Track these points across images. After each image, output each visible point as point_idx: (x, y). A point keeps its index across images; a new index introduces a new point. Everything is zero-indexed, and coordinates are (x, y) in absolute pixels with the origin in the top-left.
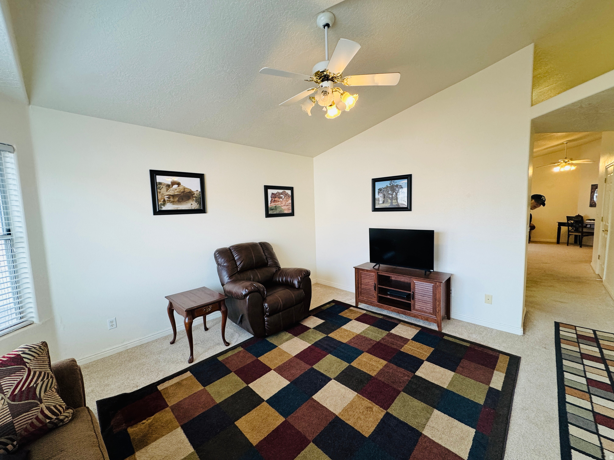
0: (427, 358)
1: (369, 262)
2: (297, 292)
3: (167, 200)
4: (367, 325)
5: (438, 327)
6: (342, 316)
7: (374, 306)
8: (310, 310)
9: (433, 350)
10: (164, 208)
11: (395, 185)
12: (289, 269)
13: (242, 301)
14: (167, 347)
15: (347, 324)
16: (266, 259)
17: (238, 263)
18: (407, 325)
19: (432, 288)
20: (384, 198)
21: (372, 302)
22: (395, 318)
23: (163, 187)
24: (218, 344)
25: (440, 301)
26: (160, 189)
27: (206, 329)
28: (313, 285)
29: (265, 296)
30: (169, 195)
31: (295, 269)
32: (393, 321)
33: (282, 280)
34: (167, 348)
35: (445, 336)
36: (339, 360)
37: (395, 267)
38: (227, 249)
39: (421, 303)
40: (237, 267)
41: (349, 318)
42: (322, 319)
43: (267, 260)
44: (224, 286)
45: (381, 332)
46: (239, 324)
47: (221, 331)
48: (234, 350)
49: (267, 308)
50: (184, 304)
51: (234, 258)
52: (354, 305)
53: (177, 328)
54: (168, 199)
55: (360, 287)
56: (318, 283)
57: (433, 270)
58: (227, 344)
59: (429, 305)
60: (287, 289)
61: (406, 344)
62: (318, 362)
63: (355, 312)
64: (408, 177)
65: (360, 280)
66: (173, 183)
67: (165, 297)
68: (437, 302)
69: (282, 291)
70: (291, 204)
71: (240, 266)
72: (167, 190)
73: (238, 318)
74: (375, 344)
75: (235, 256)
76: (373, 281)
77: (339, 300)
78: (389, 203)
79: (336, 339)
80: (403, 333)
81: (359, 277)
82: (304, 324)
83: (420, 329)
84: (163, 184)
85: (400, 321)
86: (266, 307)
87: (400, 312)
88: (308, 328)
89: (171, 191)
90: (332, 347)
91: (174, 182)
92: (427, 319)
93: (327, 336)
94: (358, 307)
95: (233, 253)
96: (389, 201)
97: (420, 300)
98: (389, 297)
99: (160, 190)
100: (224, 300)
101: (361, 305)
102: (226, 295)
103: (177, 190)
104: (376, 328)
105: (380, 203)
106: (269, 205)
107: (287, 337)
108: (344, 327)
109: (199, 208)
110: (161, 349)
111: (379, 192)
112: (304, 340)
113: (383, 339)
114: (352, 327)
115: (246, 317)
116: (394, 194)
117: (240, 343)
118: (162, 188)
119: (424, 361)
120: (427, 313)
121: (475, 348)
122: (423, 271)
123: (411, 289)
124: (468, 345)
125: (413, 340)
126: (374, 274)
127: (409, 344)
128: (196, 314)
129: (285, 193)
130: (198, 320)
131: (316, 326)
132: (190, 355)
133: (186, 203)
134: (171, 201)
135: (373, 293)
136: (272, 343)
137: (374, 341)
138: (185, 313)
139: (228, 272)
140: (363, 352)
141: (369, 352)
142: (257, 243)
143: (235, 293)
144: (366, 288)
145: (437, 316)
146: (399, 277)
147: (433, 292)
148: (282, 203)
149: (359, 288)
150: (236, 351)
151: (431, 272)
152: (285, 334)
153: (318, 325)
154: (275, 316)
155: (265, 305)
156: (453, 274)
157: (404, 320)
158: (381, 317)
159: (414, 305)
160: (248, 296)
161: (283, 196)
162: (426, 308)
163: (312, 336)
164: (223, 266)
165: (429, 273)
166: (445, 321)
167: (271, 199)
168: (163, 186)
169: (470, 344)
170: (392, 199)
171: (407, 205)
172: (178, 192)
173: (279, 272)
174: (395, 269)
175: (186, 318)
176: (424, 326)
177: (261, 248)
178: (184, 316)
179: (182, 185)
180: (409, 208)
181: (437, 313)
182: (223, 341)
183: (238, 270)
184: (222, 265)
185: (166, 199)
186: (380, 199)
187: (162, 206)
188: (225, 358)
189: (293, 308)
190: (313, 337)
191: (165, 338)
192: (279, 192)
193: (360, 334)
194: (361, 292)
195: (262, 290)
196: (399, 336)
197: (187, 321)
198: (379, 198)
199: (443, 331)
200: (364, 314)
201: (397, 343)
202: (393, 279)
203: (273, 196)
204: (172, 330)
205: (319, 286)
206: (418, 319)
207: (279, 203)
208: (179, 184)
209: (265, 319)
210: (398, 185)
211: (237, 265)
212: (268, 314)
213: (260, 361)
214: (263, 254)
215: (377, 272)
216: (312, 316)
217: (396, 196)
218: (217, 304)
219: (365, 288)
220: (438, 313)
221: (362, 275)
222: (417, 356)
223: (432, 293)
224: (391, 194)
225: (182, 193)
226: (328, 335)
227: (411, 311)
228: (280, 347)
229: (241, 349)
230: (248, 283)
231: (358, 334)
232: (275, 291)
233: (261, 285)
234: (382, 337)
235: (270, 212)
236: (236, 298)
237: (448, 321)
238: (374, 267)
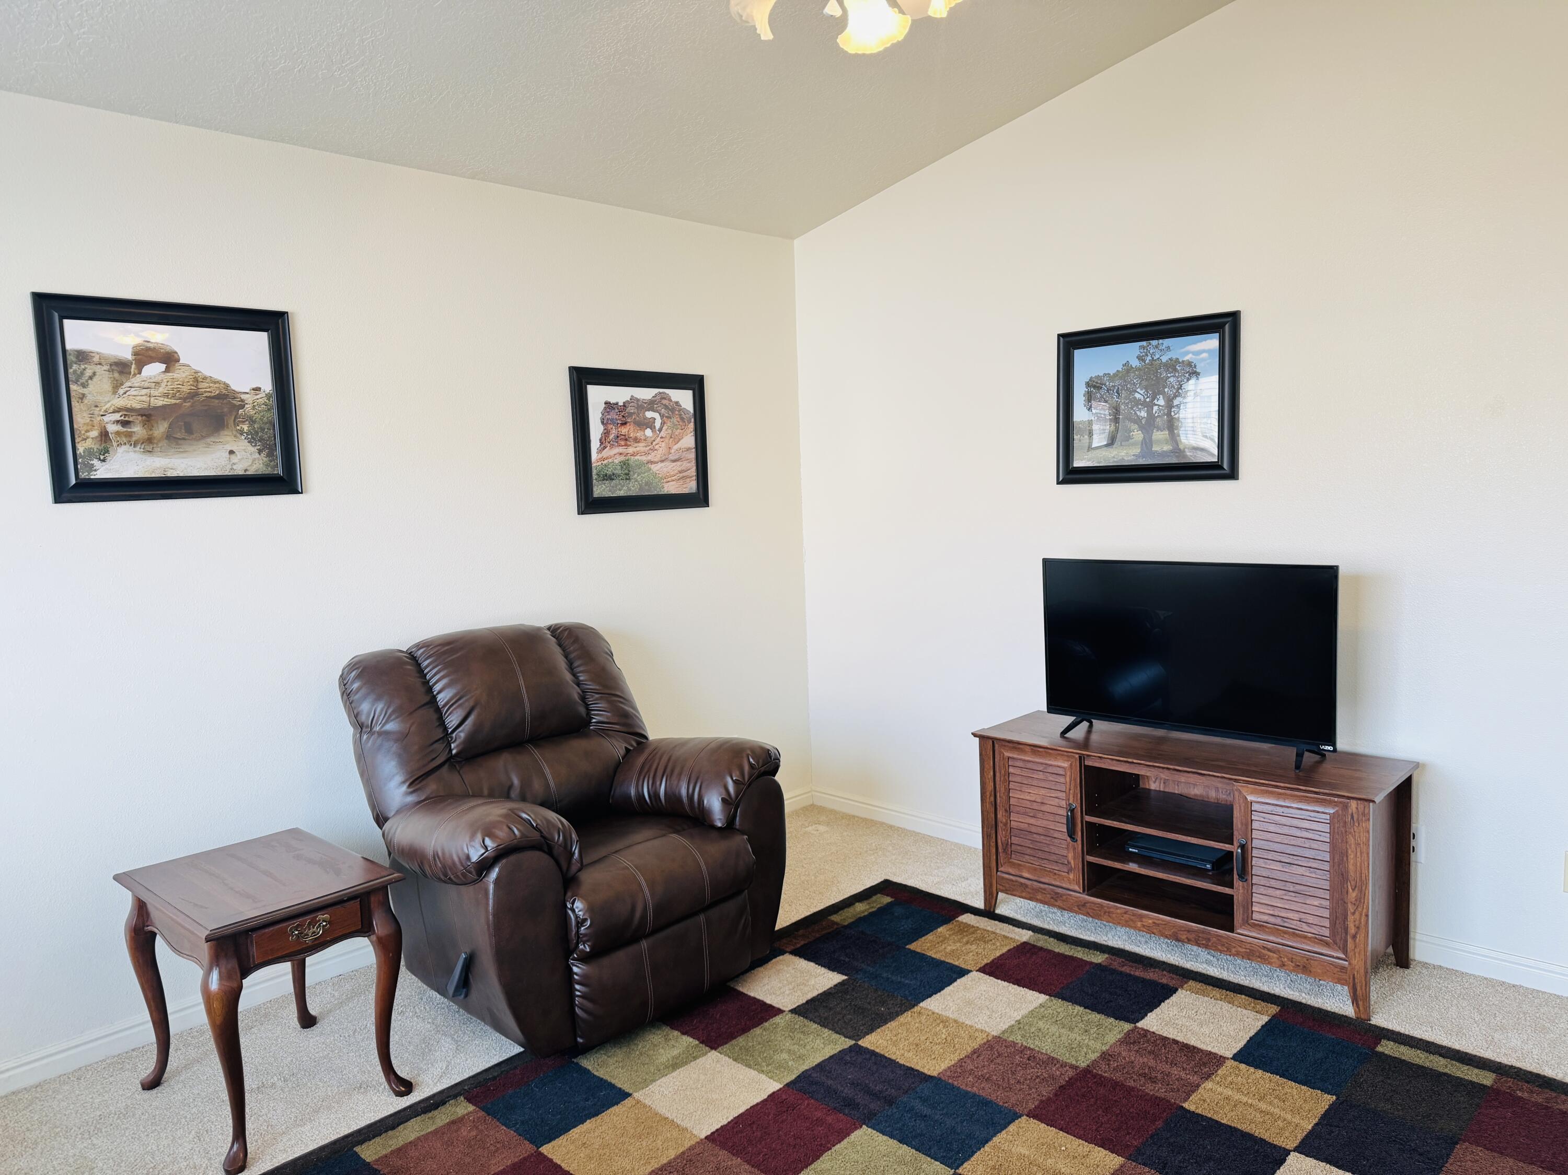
0: (1303, 1142)
1: (1043, 706)
2: (717, 849)
3: (118, 433)
4: (1036, 994)
5: (1355, 1000)
6: (922, 957)
7: (1070, 910)
8: (776, 929)
9: (1330, 1106)
10: (103, 471)
11: (1164, 359)
12: (683, 743)
13: (468, 892)
14: (129, 1102)
15: (948, 990)
16: (583, 698)
17: (452, 720)
18: (1216, 992)
19: (1326, 828)
20: (1116, 420)
21: (1059, 890)
22: (1164, 963)
23: (94, 374)
24: (363, 1087)
25: (1361, 887)
26: (83, 380)
27: (307, 1020)
28: (796, 813)
29: (574, 868)
30: (127, 410)
31: (710, 741)
32: (1150, 975)
33: (655, 795)
34: (127, 1106)
35: (1384, 1042)
36: (905, 1151)
37: (1160, 732)
38: (399, 659)
39: (1278, 893)
40: (446, 737)
41: (956, 963)
42: (833, 970)
43: (587, 706)
44: (387, 826)
45: (1099, 1026)
46: (453, 996)
47: (373, 1029)
48: (430, 1115)
49: (580, 923)
50: (202, 907)
51: (434, 697)
52: (979, 903)
53: (170, 1018)
54: (118, 428)
55: (1006, 824)
56: (819, 804)
57: (1333, 742)
58: (404, 1086)
59: (1316, 903)
60: (674, 835)
61: (1208, 1077)
62: (813, 1161)
63: (984, 937)
64: (1225, 324)
65: (1001, 788)
66: (145, 355)
67: (117, 878)
68: (1350, 890)
69: (649, 844)
70: (692, 455)
71: (461, 734)
72: (116, 386)
73: (450, 971)
74: (1071, 1082)
75: (437, 688)
76: (1063, 795)
77: (911, 883)
78: (1134, 444)
79: (893, 1058)
80: (1195, 1027)
81: (998, 778)
82: (752, 994)
83: (1274, 1009)
84: (96, 359)
85: (1187, 975)
86: (577, 917)
87: (1184, 937)
88: (767, 1012)
89: (133, 392)
90: (875, 1095)
91: (148, 349)
92: (1304, 967)
93: (856, 1045)
94: (998, 911)
95: (428, 677)
96: (1138, 435)
97: (1273, 883)
98: (1133, 867)
99: (84, 386)
100: (383, 889)
101: (1008, 906)
102: (396, 866)
103: (163, 385)
104: (1078, 1009)
105: (1095, 445)
106: (594, 456)
107: (675, 1052)
108: (933, 1004)
109: (268, 471)
110: (98, 1113)
111: (1089, 398)
112: (749, 1066)
113: (1106, 1056)
114: (969, 1003)
115: (488, 966)
116: (1161, 401)
117: (459, 1080)
118: (91, 378)
119: (1288, 1152)
120: (1305, 937)
121: (1519, 1094)
122: (1289, 752)
123: (1235, 833)
124: (1486, 1079)
125: (1241, 1062)
126: (1066, 765)
127: (1225, 1077)
128: (255, 953)
129: (664, 402)
130: (272, 979)
131: (807, 1002)
132: (230, 1139)
133: (208, 446)
134: (134, 439)
135: (1064, 852)
136: (606, 1081)
137: (1064, 1065)
138: (205, 950)
139: (404, 762)
140: (1016, 1116)
141: (1042, 1114)
142: (539, 629)
143: (436, 855)
144: (1033, 829)
145: (1350, 954)
146: (1183, 778)
147: (1333, 843)
148: (653, 450)
149: (1000, 825)
150: (441, 1117)
151: (1322, 754)
152: (667, 1040)
153: (815, 993)
154: (621, 957)
155: (573, 910)
156: (1424, 765)
157: (1204, 972)
158: (1098, 958)
159: (1249, 904)
160: (497, 870)
161: (656, 415)
162: (1303, 916)
163: (788, 1044)
164: (380, 734)
165: (1317, 758)
166: (1384, 973)
167: (602, 428)
168: (98, 369)
169: (1493, 1076)
170: (1148, 426)
171: (1216, 452)
172: (166, 395)
173: (641, 760)
174: (1161, 740)
175: (210, 970)
176: (1290, 997)
177: (557, 650)
178: (198, 961)
179: (184, 365)
180: (1225, 466)
181: (1349, 940)
182: (382, 1074)
183: (451, 750)
184: (377, 728)
185: (112, 428)
186: (1096, 427)
187: (95, 462)
188: (393, 1148)
189: (702, 917)
190: (789, 1051)
191: (119, 1062)
192: (638, 400)
193: (1005, 1036)
194: (1007, 845)
195: (558, 838)
196: (1175, 1042)
197: (215, 984)
198: (1090, 422)
199: (1379, 1020)
200: (1024, 949)
201: (1169, 1075)
202: (1153, 786)
203: (613, 415)
204: (151, 1025)
205: (823, 818)
206: (1266, 968)
207: (641, 447)
208: (169, 359)
209: (575, 969)
210: (1177, 360)
211: (446, 729)
212: (588, 950)
213: (551, 1160)
214: (568, 677)
215: (1082, 758)
216: (788, 957)
217: (1169, 414)
218: (356, 904)
219: (1023, 826)
220: (1354, 937)
221: (1011, 770)
222: (1259, 1132)
223: (1327, 847)
224: (1144, 404)
225: (185, 399)
226: (860, 1043)
227: (1232, 930)
228: (641, 1098)
229: (463, 1108)
230: (495, 811)
231: (995, 1034)
232: (620, 845)
233: (553, 816)
234: (1104, 1048)
235: (600, 490)
236: (440, 879)
237: (1400, 971)
238: (1067, 735)
